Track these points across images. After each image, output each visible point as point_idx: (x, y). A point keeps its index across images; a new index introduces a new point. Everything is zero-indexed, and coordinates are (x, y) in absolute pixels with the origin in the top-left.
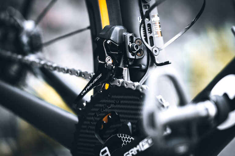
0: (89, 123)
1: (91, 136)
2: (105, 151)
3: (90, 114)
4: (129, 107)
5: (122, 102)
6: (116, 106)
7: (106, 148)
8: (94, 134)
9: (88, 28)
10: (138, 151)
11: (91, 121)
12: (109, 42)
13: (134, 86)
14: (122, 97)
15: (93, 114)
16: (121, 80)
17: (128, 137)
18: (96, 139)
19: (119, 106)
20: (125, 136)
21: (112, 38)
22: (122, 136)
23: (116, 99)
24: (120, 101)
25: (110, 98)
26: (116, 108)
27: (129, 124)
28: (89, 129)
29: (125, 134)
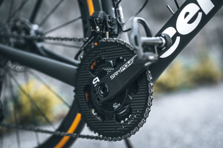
0: (85, 66)
1: (87, 74)
2: (97, 80)
3: (86, 61)
4: (111, 52)
5: (106, 50)
6: (103, 53)
7: (97, 78)
8: (88, 72)
9: (80, 18)
10: (119, 73)
11: (87, 65)
12: (97, 19)
13: (114, 40)
14: (106, 48)
15: (88, 61)
16: (105, 39)
17: (110, 69)
18: (90, 74)
19: (104, 53)
20: (109, 69)
21: (99, 16)
22: (107, 69)
23: (103, 50)
24: (105, 50)
25: (99, 50)
26: (103, 55)
27: (111, 62)
28: (86, 70)
29: (109, 67)
